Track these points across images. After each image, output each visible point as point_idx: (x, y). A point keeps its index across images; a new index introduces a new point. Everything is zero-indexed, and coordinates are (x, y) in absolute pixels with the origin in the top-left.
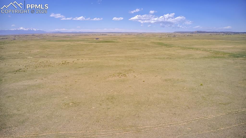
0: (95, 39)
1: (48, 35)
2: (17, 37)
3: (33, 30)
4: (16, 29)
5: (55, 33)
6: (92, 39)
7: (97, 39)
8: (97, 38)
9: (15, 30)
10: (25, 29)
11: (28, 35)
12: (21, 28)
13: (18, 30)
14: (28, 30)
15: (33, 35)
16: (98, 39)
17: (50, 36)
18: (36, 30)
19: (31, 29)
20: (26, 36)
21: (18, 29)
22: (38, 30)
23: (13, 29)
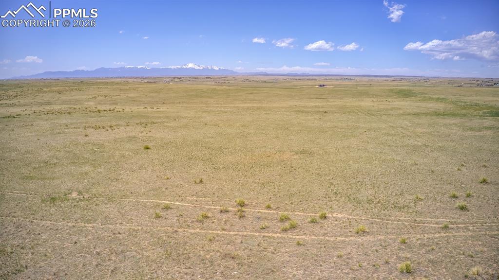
0: (318, 87)
1: (236, 78)
3: (213, 70)
4: (180, 67)
5: (252, 75)
6: (310, 86)
7: (321, 86)
9: (177, 68)
10: (197, 68)
11: (198, 78)
12: (190, 65)
13: (184, 68)
14: (202, 68)
15: (208, 78)
16: (323, 86)
17: (240, 80)
18: (218, 69)
19: (209, 67)
20: (194, 79)
22: (221, 68)
23: (175, 67)
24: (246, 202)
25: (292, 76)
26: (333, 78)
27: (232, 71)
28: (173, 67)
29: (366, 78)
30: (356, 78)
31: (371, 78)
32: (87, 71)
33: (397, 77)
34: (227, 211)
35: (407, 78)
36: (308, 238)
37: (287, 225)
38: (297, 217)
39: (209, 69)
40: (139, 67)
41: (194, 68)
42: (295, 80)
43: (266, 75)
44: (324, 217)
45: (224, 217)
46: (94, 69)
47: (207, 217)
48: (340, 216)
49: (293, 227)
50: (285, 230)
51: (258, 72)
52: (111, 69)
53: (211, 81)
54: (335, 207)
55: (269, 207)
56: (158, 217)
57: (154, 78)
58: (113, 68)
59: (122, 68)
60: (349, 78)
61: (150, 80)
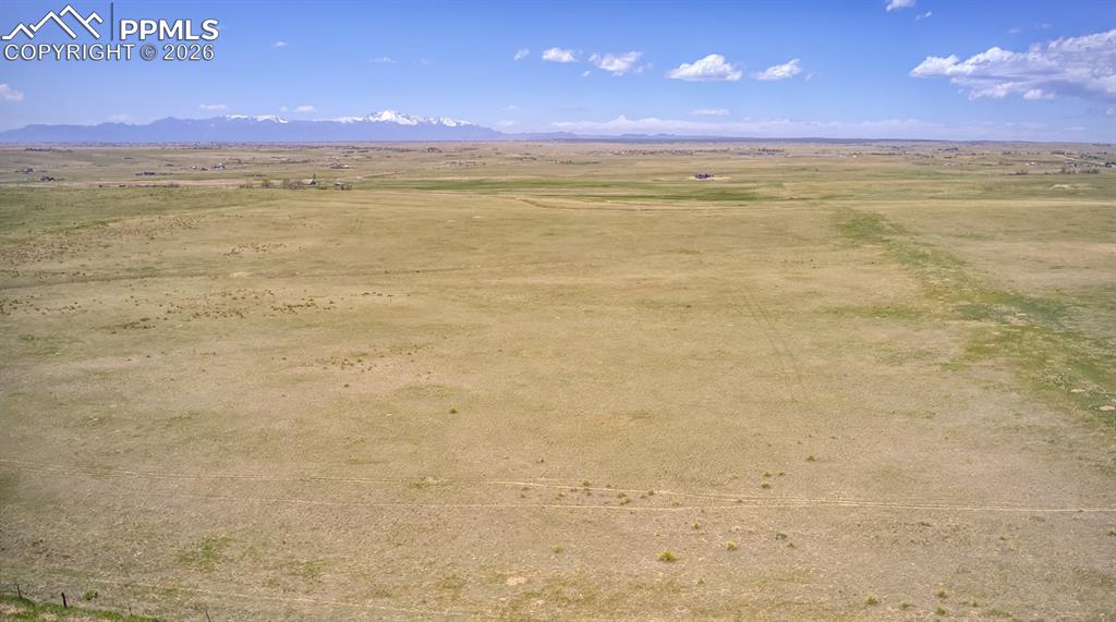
0: (693, 178)
1: (499, 151)
2: (356, 156)
3: (441, 126)
4: (361, 119)
5: (538, 141)
6: (675, 178)
7: (700, 176)
8: (703, 174)
9: (355, 121)
10: (403, 121)
11: (408, 150)
12: (387, 116)
13: (371, 122)
14: (415, 123)
15: (433, 149)
16: (707, 176)
17: (508, 156)
18: (454, 125)
19: (431, 119)
20: (398, 154)
21: (371, 118)
22: (463, 122)
23: (349, 120)
24: (590, 482)
25: (634, 141)
26: (732, 147)
27: (489, 130)
28: (343, 120)
29: (812, 146)
30: (787, 147)
31: (823, 147)
32: (133, 126)
33: (885, 144)
34: (576, 490)
35: (909, 144)
36: (638, 509)
37: (624, 499)
38: (631, 493)
39: (433, 125)
40: (261, 118)
41: (396, 123)
42: (641, 156)
43: (573, 140)
44: (652, 494)
45: (575, 495)
46: (151, 120)
47: (562, 496)
48: (665, 492)
49: (628, 502)
50: (622, 504)
51: (553, 131)
52: (192, 121)
53: (441, 158)
54: (663, 485)
55: (609, 486)
56: (523, 496)
57: (302, 148)
58: (196, 118)
59: (218, 119)
60: (770, 147)
61: (293, 157)
